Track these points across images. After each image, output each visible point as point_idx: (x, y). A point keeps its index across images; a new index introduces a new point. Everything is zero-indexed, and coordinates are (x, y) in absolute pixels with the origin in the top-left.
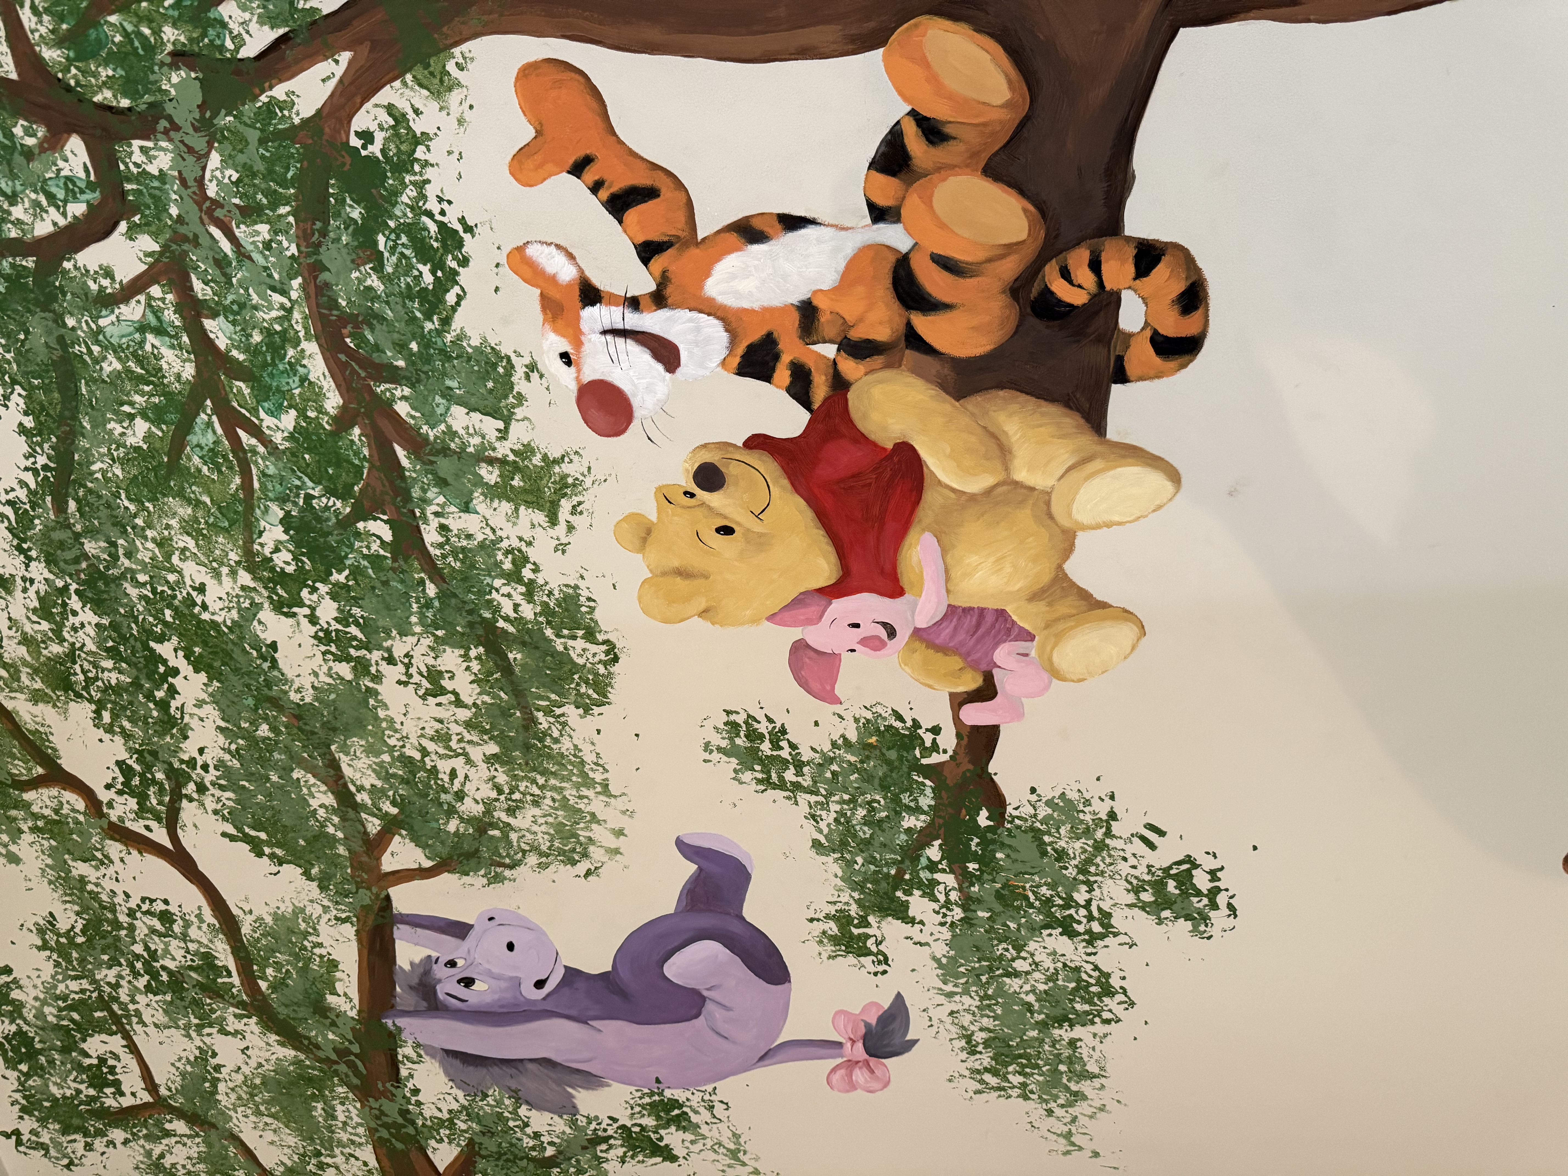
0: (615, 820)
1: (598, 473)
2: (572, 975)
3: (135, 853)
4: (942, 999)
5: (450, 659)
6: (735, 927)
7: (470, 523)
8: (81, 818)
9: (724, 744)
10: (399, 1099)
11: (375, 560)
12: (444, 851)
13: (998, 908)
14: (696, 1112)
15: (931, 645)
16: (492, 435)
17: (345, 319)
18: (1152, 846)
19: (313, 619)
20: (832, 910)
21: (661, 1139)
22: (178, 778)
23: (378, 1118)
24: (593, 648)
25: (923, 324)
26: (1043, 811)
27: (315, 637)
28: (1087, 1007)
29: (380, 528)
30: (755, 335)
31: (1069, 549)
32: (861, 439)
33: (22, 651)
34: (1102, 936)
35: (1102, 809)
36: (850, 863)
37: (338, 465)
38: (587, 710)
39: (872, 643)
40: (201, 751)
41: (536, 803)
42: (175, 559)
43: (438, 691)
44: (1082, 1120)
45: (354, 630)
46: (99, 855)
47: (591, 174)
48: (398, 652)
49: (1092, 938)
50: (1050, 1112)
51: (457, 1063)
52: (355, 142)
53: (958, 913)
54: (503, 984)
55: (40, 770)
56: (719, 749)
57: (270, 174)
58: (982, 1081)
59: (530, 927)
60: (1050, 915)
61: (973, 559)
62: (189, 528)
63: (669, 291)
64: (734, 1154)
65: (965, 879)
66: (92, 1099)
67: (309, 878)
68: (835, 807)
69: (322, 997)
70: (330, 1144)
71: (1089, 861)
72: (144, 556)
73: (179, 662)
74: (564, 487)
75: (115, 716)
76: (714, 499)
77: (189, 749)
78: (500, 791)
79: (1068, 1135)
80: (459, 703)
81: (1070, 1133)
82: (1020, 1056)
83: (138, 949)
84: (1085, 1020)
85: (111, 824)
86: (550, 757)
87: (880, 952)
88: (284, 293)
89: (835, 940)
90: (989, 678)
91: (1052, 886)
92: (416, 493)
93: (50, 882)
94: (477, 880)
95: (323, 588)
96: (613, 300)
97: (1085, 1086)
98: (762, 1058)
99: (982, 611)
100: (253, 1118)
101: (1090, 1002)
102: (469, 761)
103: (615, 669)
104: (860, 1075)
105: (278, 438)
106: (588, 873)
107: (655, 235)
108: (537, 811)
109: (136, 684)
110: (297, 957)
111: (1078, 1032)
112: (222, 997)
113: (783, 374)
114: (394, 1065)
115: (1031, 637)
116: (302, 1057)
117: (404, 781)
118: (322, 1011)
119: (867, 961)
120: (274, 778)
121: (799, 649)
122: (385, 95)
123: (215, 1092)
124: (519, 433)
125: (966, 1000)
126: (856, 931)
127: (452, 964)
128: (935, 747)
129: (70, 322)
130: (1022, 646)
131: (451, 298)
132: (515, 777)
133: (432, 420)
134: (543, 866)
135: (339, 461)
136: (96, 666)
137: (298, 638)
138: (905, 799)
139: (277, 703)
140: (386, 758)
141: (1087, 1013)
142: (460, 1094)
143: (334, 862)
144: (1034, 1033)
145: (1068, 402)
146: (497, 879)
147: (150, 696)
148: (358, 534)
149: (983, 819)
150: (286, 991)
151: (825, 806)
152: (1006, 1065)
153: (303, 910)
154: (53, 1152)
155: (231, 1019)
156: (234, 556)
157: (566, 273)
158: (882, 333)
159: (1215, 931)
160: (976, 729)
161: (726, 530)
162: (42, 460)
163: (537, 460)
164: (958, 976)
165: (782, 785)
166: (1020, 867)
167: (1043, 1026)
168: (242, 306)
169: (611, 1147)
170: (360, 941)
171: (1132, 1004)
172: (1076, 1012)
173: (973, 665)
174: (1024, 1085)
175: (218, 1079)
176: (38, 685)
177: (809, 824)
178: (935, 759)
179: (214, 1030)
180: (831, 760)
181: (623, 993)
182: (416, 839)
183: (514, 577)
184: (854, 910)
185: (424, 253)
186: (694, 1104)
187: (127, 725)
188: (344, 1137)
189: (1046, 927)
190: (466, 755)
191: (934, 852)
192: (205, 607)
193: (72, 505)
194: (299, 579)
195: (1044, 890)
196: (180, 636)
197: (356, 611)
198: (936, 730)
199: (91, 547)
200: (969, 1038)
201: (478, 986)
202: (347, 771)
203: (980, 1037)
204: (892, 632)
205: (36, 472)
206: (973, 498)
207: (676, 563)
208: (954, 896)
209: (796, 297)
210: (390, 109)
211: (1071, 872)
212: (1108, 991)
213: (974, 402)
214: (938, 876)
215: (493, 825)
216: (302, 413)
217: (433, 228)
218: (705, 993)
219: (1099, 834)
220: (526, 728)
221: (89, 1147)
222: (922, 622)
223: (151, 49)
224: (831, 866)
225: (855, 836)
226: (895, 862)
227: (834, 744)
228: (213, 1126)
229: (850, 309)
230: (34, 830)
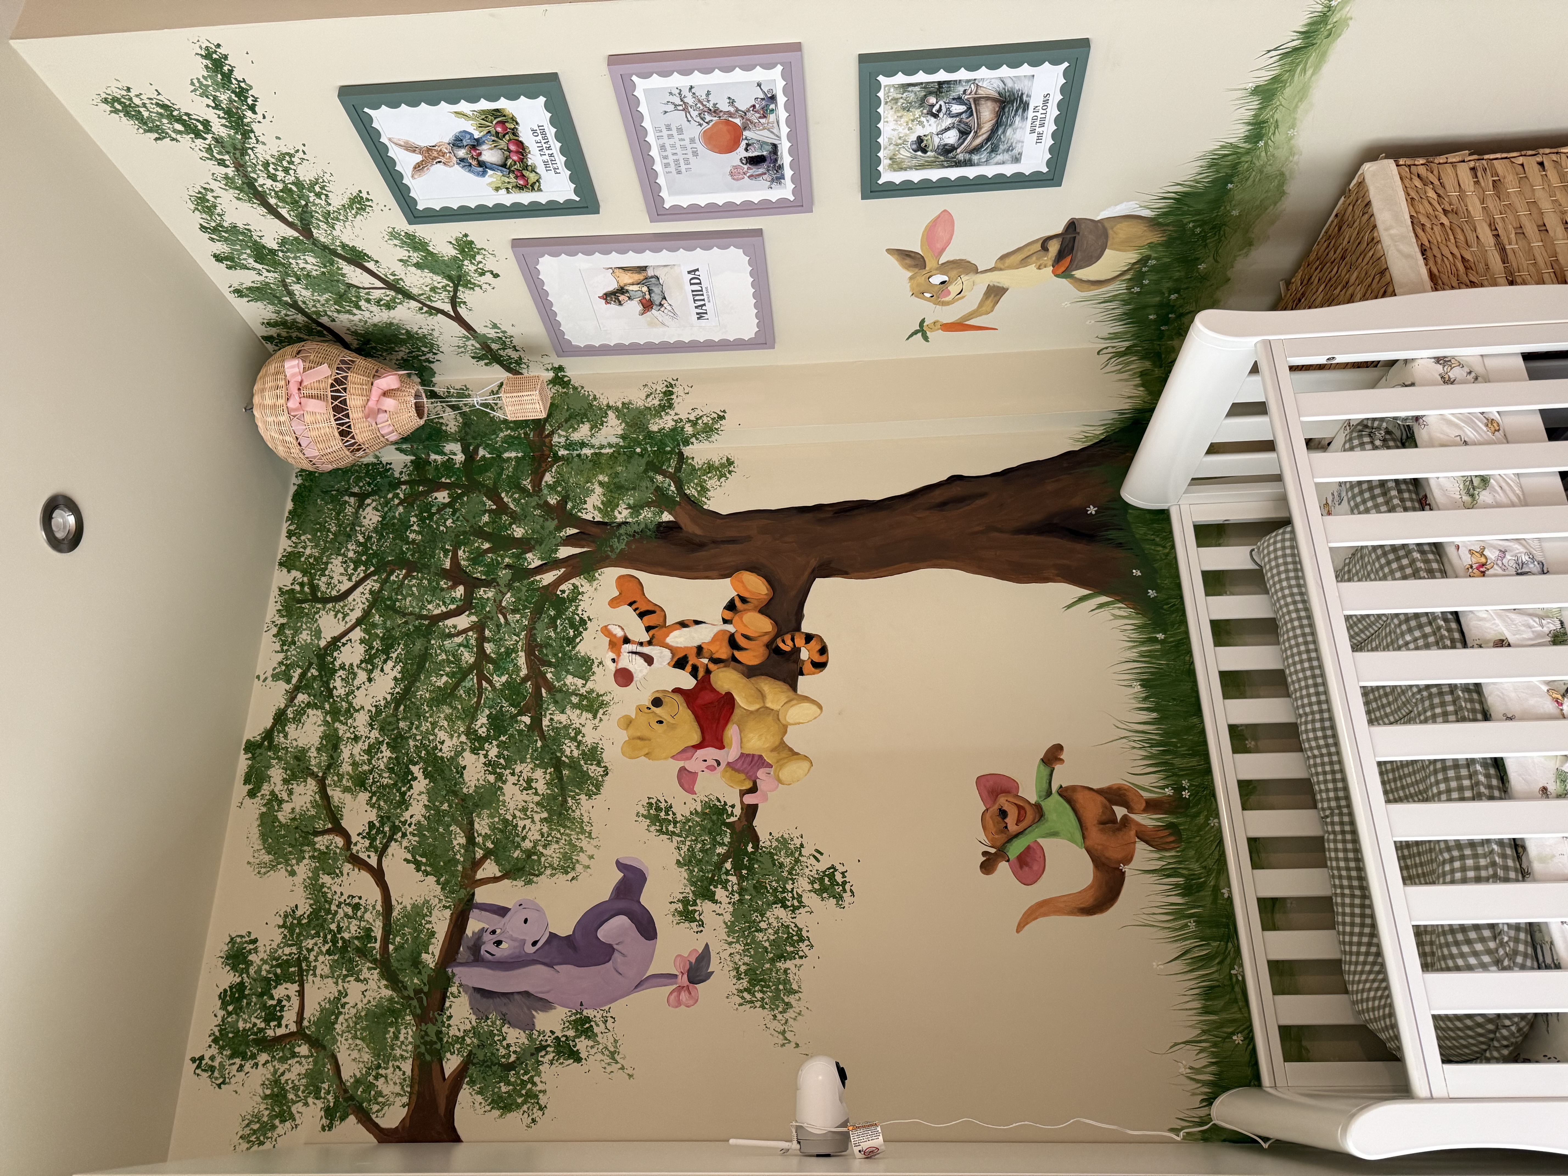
0: (590, 850)
1: (616, 700)
2: (553, 936)
3: (356, 870)
4: (726, 946)
5: (539, 774)
6: (635, 907)
7: (563, 718)
8: (338, 851)
9: (645, 813)
10: (439, 1024)
11: (520, 732)
12: (508, 867)
13: (754, 893)
14: (597, 1025)
15: (734, 769)
16: (580, 685)
17: (537, 645)
18: (818, 860)
19: (486, 756)
20: (681, 897)
21: (575, 1046)
22: (395, 829)
23: (423, 1037)
24: (599, 769)
25: (737, 654)
26: (775, 844)
27: (485, 764)
28: (792, 949)
29: (527, 719)
30: (681, 655)
31: (785, 732)
32: (713, 690)
33: (350, 769)
34: (798, 908)
35: (798, 842)
36: (692, 871)
37: (518, 695)
38: (590, 797)
39: (711, 768)
40: (411, 817)
41: (557, 842)
42: (436, 730)
43: (529, 787)
44: (791, 1022)
45: (502, 761)
46: (337, 871)
47: (634, 606)
48: (517, 770)
49: (794, 909)
50: (775, 1016)
51: (478, 996)
52: (559, 593)
53: (737, 897)
54: (516, 944)
55: (330, 826)
56: (643, 816)
57: (526, 600)
58: (743, 998)
59: (538, 910)
60: (776, 897)
61: (751, 735)
62: (448, 718)
63: (654, 641)
64: (612, 1055)
65: (741, 878)
66: (261, 1030)
67: (438, 884)
68: (688, 843)
69: (420, 954)
70: (388, 1058)
71: (792, 868)
72: (423, 729)
73: (419, 775)
74: (602, 704)
75: (378, 799)
76: (658, 710)
77: (407, 815)
78: (543, 836)
79: (783, 1033)
80: (536, 794)
81: (784, 1031)
82: (762, 980)
83: (333, 927)
84: (791, 956)
85: (352, 854)
86: (569, 819)
87: (701, 920)
88: (518, 636)
89: (680, 913)
90: (755, 783)
91: (777, 882)
92: (545, 706)
93: (306, 887)
94: (520, 883)
95: (495, 743)
96: (634, 642)
97: (791, 999)
98: (636, 987)
99: (753, 755)
100: (350, 1041)
101: (793, 945)
102: (533, 821)
103: (605, 779)
104: (684, 996)
105: (497, 685)
106: (573, 879)
107: (652, 624)
108: (557, 846)
109: (395, 784)
110: (415, 930)
111: (789, 964)
112: (365, 956)
113: (689, 668)
114: (444, 998)
115: (771, 766)
116: (395, 995)
117: (501, 831)
118: (416, 963)
119: (694, 925)
120: (441, 830)
121: (682, 770)
122: (573, 581)
123: (335, 1023)
124: (590, 685)
125: (738, 946)
126: (690, 908)
127: (494, 932)
128: (732, 814)
129: (433, 642)
130: (767, 770)
131: (578, 640)
132: (551, 829)
133: (559, 679)
134: (552, 875)
135: (519, 693)
136: (380, 775)
137: (476, 764)
138: (718, 838)
139: (455, 793)
140: (496, 819)
141: (792, 952)
142: (473, 1017)
143: (453, 874)
144: (768, 966)
145: (785, 681)
146: (530, 882)
147: (399, 790)
148: (517, 722)
149: (750, 849)
150: (402, 952)
151: (683, 843)
152: (754, 986)
153: (428, 902)
154: (216, 1074)
155: (365, 970)
156: (462, 729)
157: (619, 633)
158: (724, 656)
159: (846, 904)
160: (749, 805)
161: (661, 722)
162: (397, 690)
163: (594, 695)
164: (734, 932)
165: (667, 833)
166: (765, 872)
167: (772, 961)
168: (501, 639)
169: (547, 1054)
170: (451, 920)
171: (812, 946)
172: (787, 952)
173: (749, 778)
174: (763, 999)
175: (341, 1013)
176: (350, 784)
177: (676, 852)
178: (732, 819)
179: (352, 979)
180: (689, 820)
181: (574, 948)
182: (497, 862)
183: (574, 739)
184: (691, 897)
185: (572, 625)
186: (597, 1019)
187: (382, 803)
188: (398, 1052)
189: (775, 903)
190: (532, 818)
191: (728, 865)
192: (441, 750)
193: (402, 707)
194: (487, 739)
195: (774, 884)
196: (425, 762)
197: (506, 753)
198: (733, 806)
199: (402, 724)
200: (737, 969)
201: (504, 946)
202: (476, 826)
203: (743, 968)
204: (719, 763)
205: (392, 694)
206: (752, 712)
207: (639, 734)
208: (736, 888)
209: (696, 644)
210: (573, 585)
211: (785, 874)
212: (801, 939)
213: (753, 680)
214: (730, 878)
215: (535, 854)
216: (510, 676)
217: (578, 618)
218: (615, 947)
219: (797, 855)
220: (562, 805)
221: (241, 1068)
222: (731, 759)
223: (498, 563)
224: (683, 873)
225: (695, 857)
226: (711, 871)
227: (691, 813)
228: (324, 1048)
229: (713, 649)
230: (312, 857)
